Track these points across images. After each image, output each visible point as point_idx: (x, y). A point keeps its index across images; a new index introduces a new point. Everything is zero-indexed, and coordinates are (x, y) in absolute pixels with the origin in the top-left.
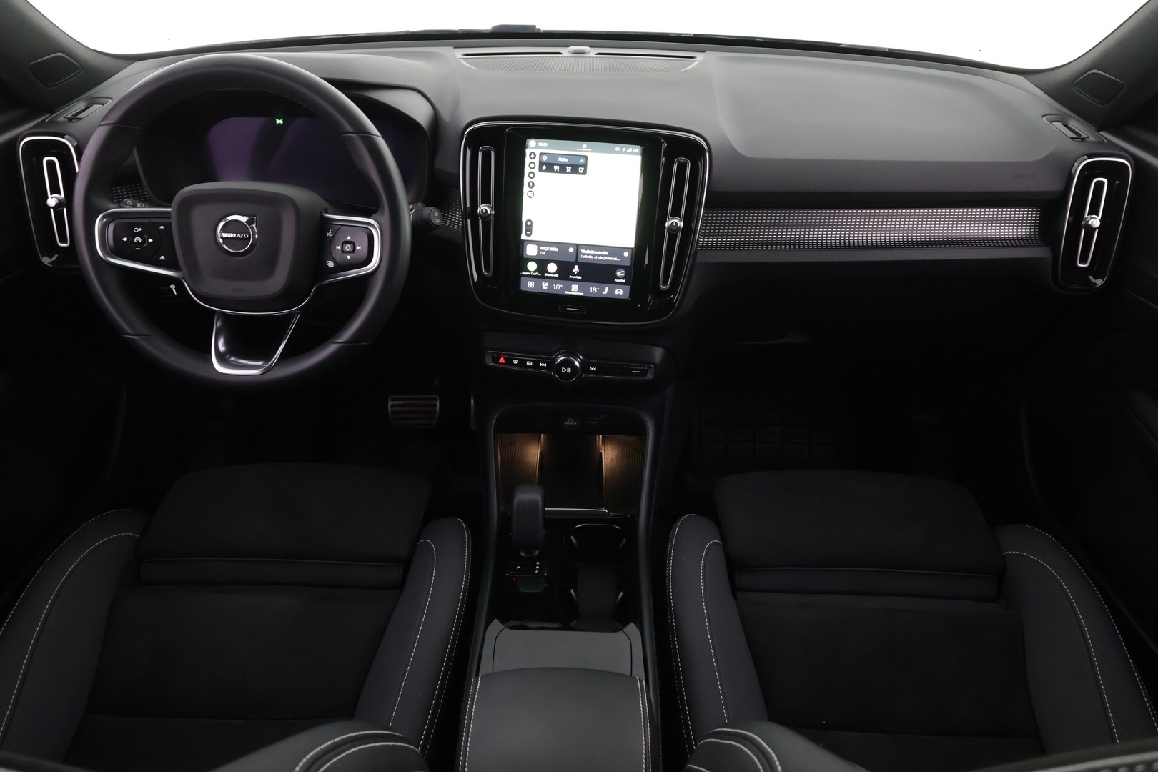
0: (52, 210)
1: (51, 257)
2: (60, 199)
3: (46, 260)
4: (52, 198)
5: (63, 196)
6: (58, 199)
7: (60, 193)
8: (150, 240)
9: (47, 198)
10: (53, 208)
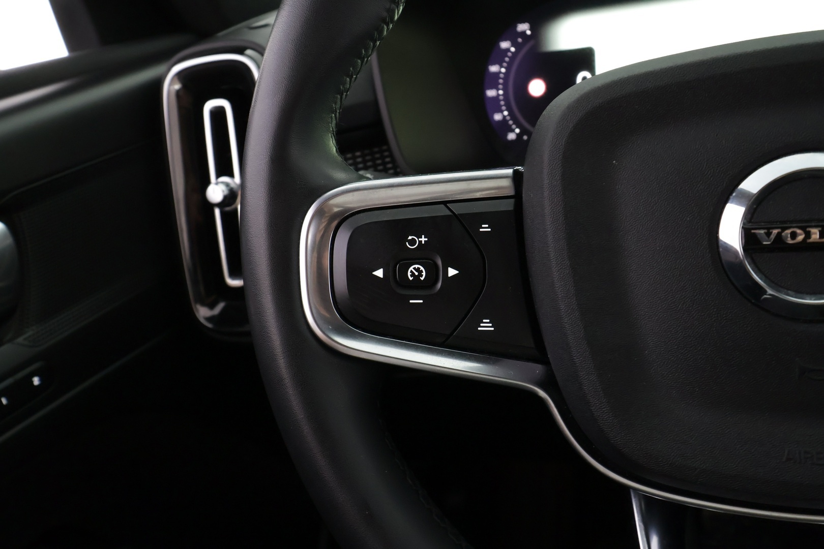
0: (217, 212)
1: (212, 306)
2: (233, 185)
3: (203, 313)
4: (217, 184)
5: (237, 179)
6: (227, 185)
7: (231, 175)
8: (452, 272)
9: (207, 182)
10: (219, 205)
